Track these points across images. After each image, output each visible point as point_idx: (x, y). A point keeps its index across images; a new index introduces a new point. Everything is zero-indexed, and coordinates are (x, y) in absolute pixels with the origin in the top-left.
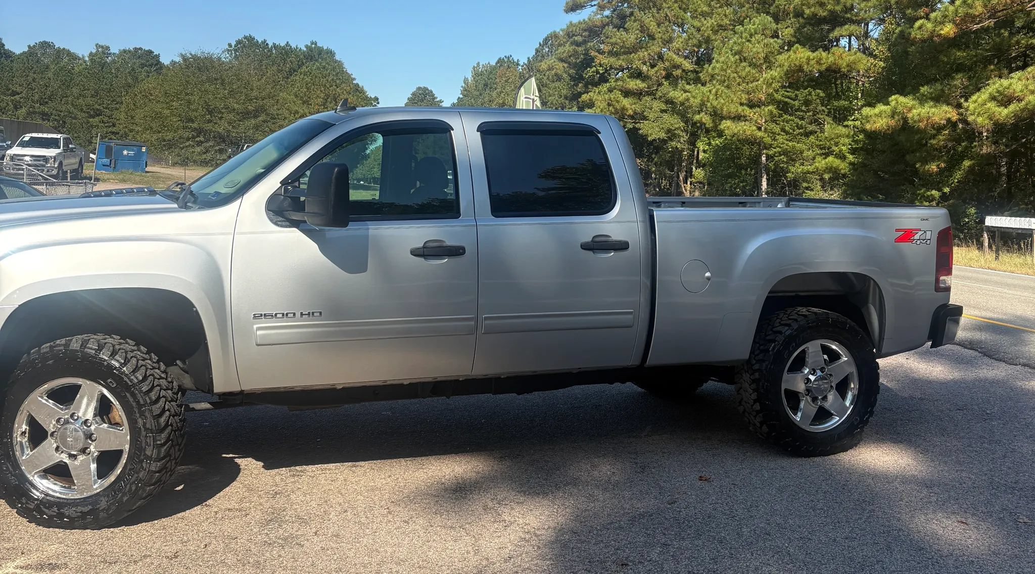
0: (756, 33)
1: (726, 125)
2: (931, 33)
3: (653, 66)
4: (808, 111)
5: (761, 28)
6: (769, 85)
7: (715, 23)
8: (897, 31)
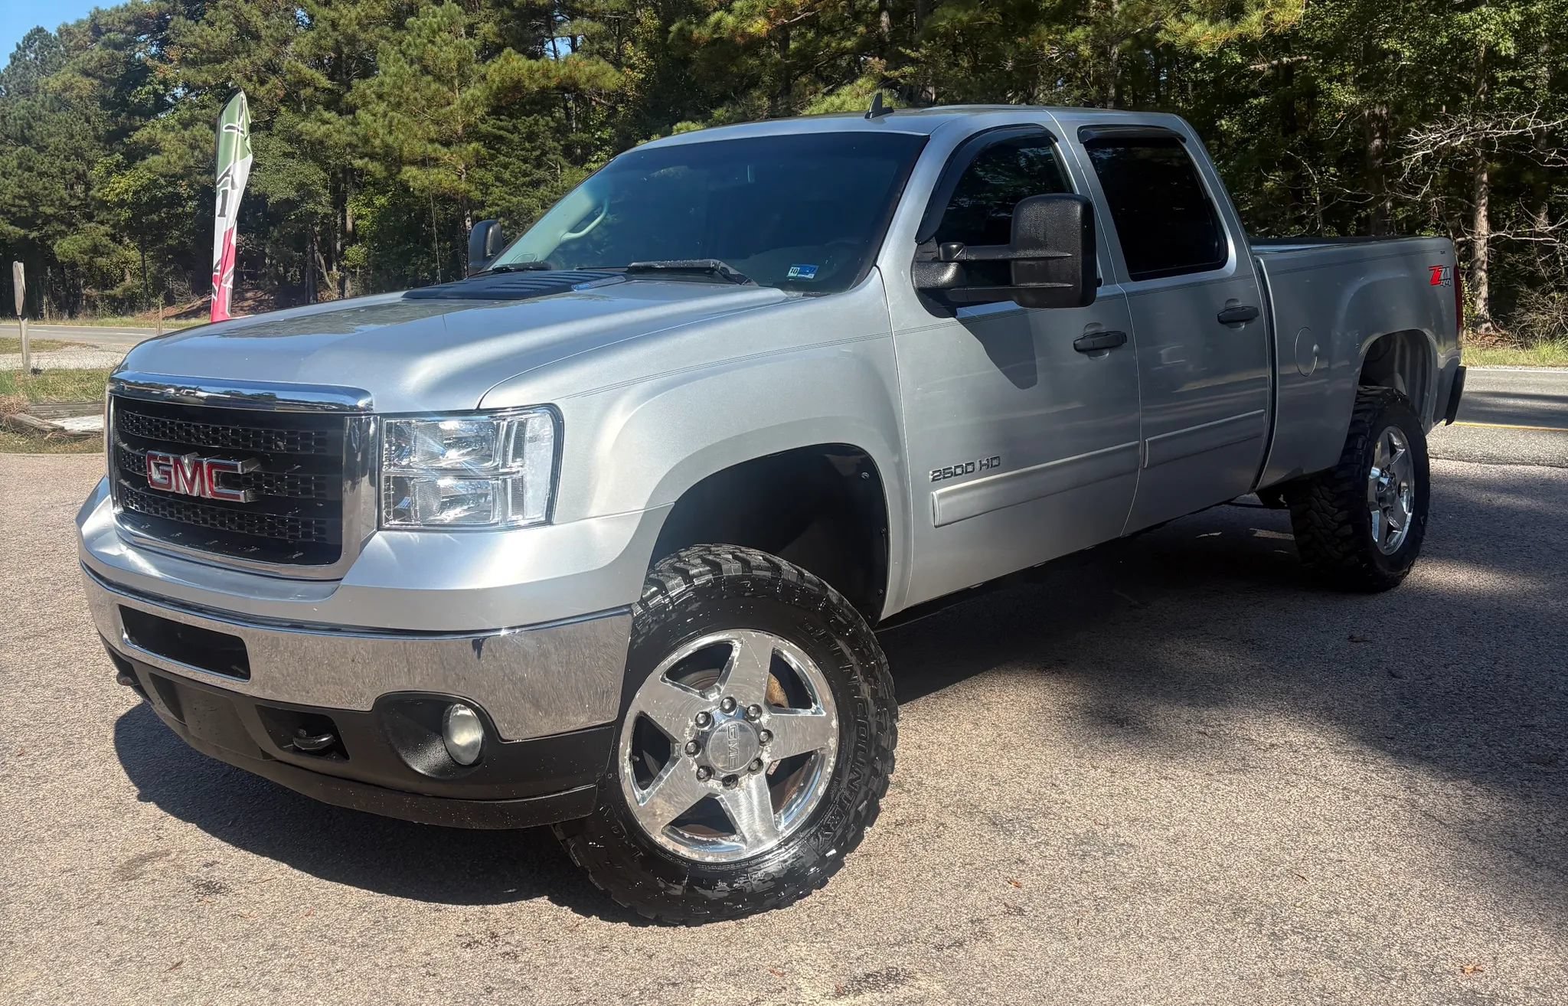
0: (440, 30)
1: (409, 172)
2: (732, 31)
3: (262, 82)
4: (534, 149)
5: (447, 22)
6: (469, 110)
7: (363, 14)
8: (674, 28)
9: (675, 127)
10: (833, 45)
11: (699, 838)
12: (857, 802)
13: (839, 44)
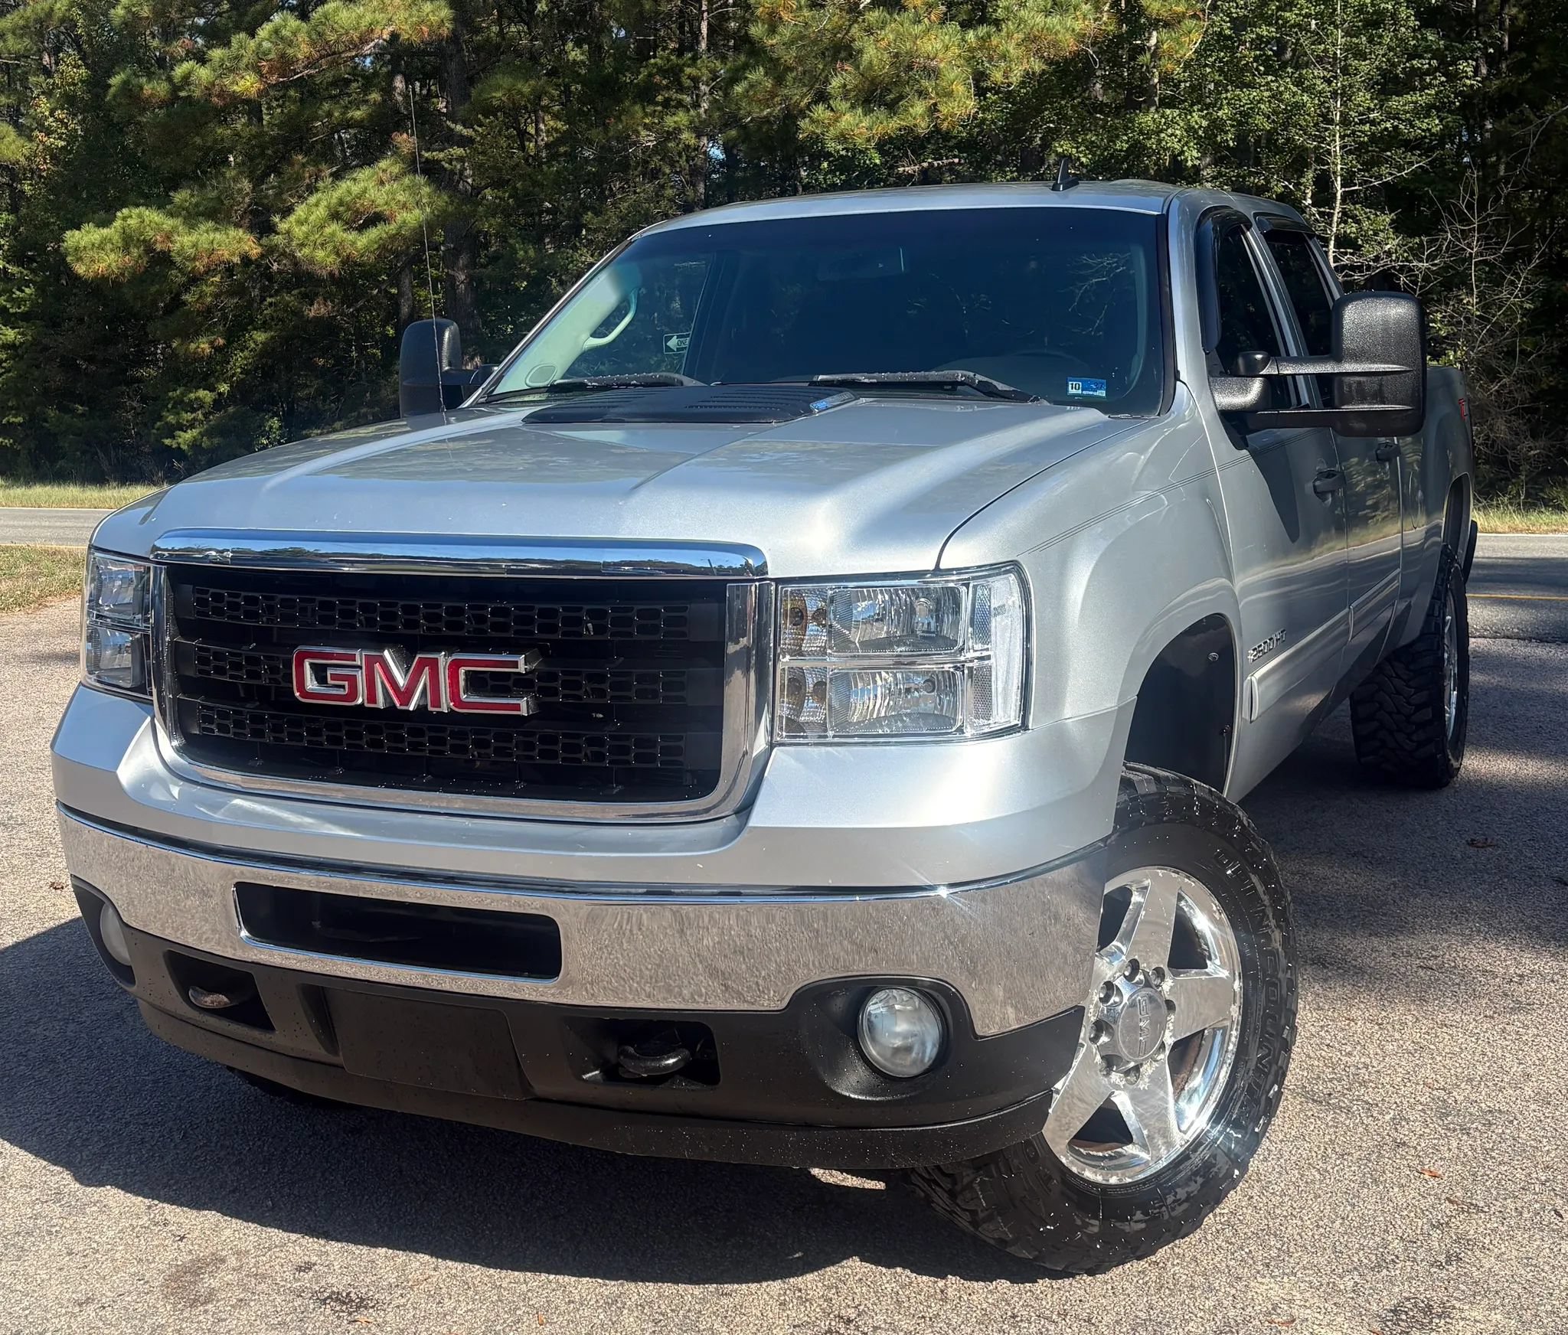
8: (115, 81)
9: (119, 214)
10: (336, 114)
11: (1095, 1153)
12: (1267, 1087)
13: (343, 114)
